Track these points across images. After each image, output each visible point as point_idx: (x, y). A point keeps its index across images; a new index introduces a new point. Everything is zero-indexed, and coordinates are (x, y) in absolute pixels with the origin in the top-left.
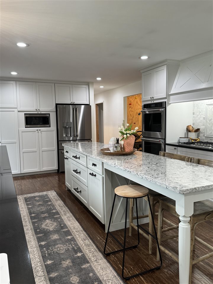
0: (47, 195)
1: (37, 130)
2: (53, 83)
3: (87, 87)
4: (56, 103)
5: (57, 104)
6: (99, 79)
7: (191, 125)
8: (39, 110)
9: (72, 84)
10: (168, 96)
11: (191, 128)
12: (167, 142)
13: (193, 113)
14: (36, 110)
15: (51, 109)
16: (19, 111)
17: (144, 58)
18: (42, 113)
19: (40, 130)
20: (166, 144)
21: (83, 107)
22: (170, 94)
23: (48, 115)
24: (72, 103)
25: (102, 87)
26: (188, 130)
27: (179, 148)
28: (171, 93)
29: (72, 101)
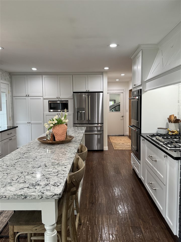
1: (57, 114)
2: (72, 75)
3: (101, 76)
4: (74, 91)
5: (74, 93)
6: (106, 68)
7: (173, 115)
8: (59, 98)
9: (88, 75)
10: (143, 83)
13: (178, 101)
14: (57, 98)
15: (69, 97)
16: (44, 99)
17: (113, 46)
18: (62, 100)
19: (60, 114)
22: (146, 81)
23: (67, 102)
24: (87, 91)
25: (123, 75)
26: (169, 121)
28: (148, 78)
29: (87, 89)
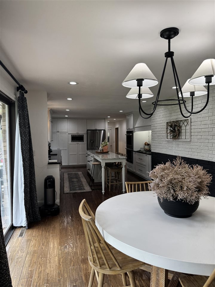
0: (77, 173)
1: (77, 143)
2: (86, 119)
3: (104, 120)
5: (87, 130)
6: (109, 117)
8: (78, 133)
9: (96, 119)
10: (134, 128)
11: (146, 144)
12: (134, 150)
13: (148, 136)
15: (85, 133)
16: (69, 134)
18: (80, 134)
20: (133, 151)
21: (103, 131)
23: (83, 136)
25: (115, 119)
26: (145, 145)
27: (136, 153)
28: (136, 126)
29: (95, 128)
